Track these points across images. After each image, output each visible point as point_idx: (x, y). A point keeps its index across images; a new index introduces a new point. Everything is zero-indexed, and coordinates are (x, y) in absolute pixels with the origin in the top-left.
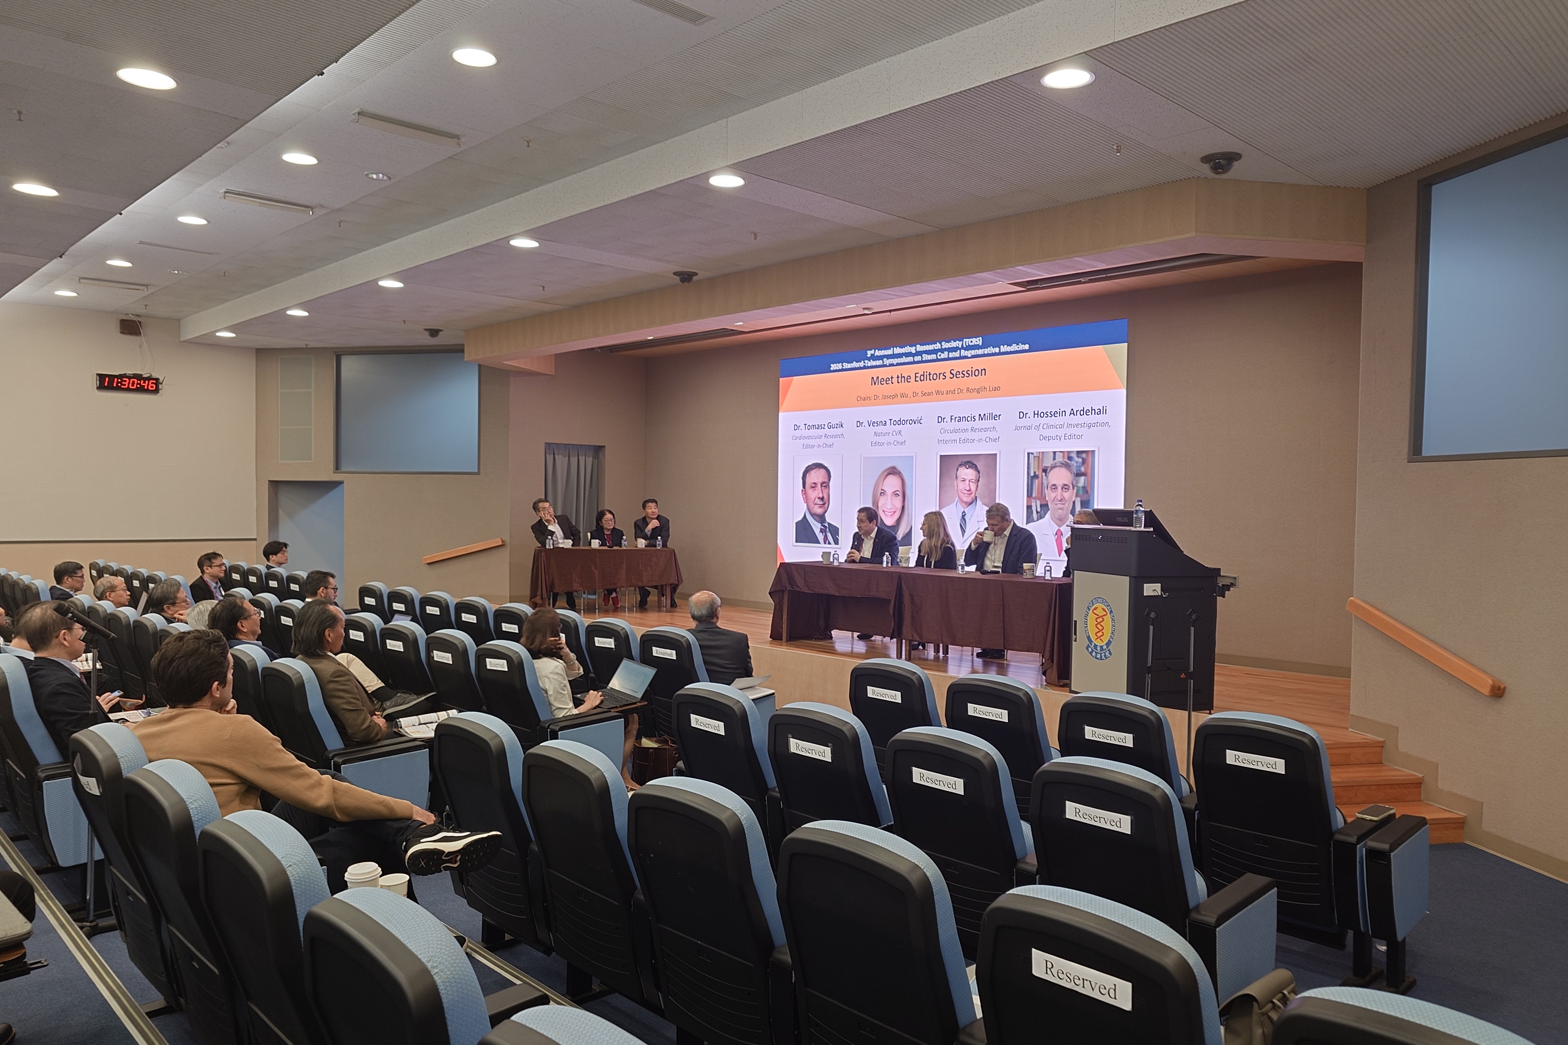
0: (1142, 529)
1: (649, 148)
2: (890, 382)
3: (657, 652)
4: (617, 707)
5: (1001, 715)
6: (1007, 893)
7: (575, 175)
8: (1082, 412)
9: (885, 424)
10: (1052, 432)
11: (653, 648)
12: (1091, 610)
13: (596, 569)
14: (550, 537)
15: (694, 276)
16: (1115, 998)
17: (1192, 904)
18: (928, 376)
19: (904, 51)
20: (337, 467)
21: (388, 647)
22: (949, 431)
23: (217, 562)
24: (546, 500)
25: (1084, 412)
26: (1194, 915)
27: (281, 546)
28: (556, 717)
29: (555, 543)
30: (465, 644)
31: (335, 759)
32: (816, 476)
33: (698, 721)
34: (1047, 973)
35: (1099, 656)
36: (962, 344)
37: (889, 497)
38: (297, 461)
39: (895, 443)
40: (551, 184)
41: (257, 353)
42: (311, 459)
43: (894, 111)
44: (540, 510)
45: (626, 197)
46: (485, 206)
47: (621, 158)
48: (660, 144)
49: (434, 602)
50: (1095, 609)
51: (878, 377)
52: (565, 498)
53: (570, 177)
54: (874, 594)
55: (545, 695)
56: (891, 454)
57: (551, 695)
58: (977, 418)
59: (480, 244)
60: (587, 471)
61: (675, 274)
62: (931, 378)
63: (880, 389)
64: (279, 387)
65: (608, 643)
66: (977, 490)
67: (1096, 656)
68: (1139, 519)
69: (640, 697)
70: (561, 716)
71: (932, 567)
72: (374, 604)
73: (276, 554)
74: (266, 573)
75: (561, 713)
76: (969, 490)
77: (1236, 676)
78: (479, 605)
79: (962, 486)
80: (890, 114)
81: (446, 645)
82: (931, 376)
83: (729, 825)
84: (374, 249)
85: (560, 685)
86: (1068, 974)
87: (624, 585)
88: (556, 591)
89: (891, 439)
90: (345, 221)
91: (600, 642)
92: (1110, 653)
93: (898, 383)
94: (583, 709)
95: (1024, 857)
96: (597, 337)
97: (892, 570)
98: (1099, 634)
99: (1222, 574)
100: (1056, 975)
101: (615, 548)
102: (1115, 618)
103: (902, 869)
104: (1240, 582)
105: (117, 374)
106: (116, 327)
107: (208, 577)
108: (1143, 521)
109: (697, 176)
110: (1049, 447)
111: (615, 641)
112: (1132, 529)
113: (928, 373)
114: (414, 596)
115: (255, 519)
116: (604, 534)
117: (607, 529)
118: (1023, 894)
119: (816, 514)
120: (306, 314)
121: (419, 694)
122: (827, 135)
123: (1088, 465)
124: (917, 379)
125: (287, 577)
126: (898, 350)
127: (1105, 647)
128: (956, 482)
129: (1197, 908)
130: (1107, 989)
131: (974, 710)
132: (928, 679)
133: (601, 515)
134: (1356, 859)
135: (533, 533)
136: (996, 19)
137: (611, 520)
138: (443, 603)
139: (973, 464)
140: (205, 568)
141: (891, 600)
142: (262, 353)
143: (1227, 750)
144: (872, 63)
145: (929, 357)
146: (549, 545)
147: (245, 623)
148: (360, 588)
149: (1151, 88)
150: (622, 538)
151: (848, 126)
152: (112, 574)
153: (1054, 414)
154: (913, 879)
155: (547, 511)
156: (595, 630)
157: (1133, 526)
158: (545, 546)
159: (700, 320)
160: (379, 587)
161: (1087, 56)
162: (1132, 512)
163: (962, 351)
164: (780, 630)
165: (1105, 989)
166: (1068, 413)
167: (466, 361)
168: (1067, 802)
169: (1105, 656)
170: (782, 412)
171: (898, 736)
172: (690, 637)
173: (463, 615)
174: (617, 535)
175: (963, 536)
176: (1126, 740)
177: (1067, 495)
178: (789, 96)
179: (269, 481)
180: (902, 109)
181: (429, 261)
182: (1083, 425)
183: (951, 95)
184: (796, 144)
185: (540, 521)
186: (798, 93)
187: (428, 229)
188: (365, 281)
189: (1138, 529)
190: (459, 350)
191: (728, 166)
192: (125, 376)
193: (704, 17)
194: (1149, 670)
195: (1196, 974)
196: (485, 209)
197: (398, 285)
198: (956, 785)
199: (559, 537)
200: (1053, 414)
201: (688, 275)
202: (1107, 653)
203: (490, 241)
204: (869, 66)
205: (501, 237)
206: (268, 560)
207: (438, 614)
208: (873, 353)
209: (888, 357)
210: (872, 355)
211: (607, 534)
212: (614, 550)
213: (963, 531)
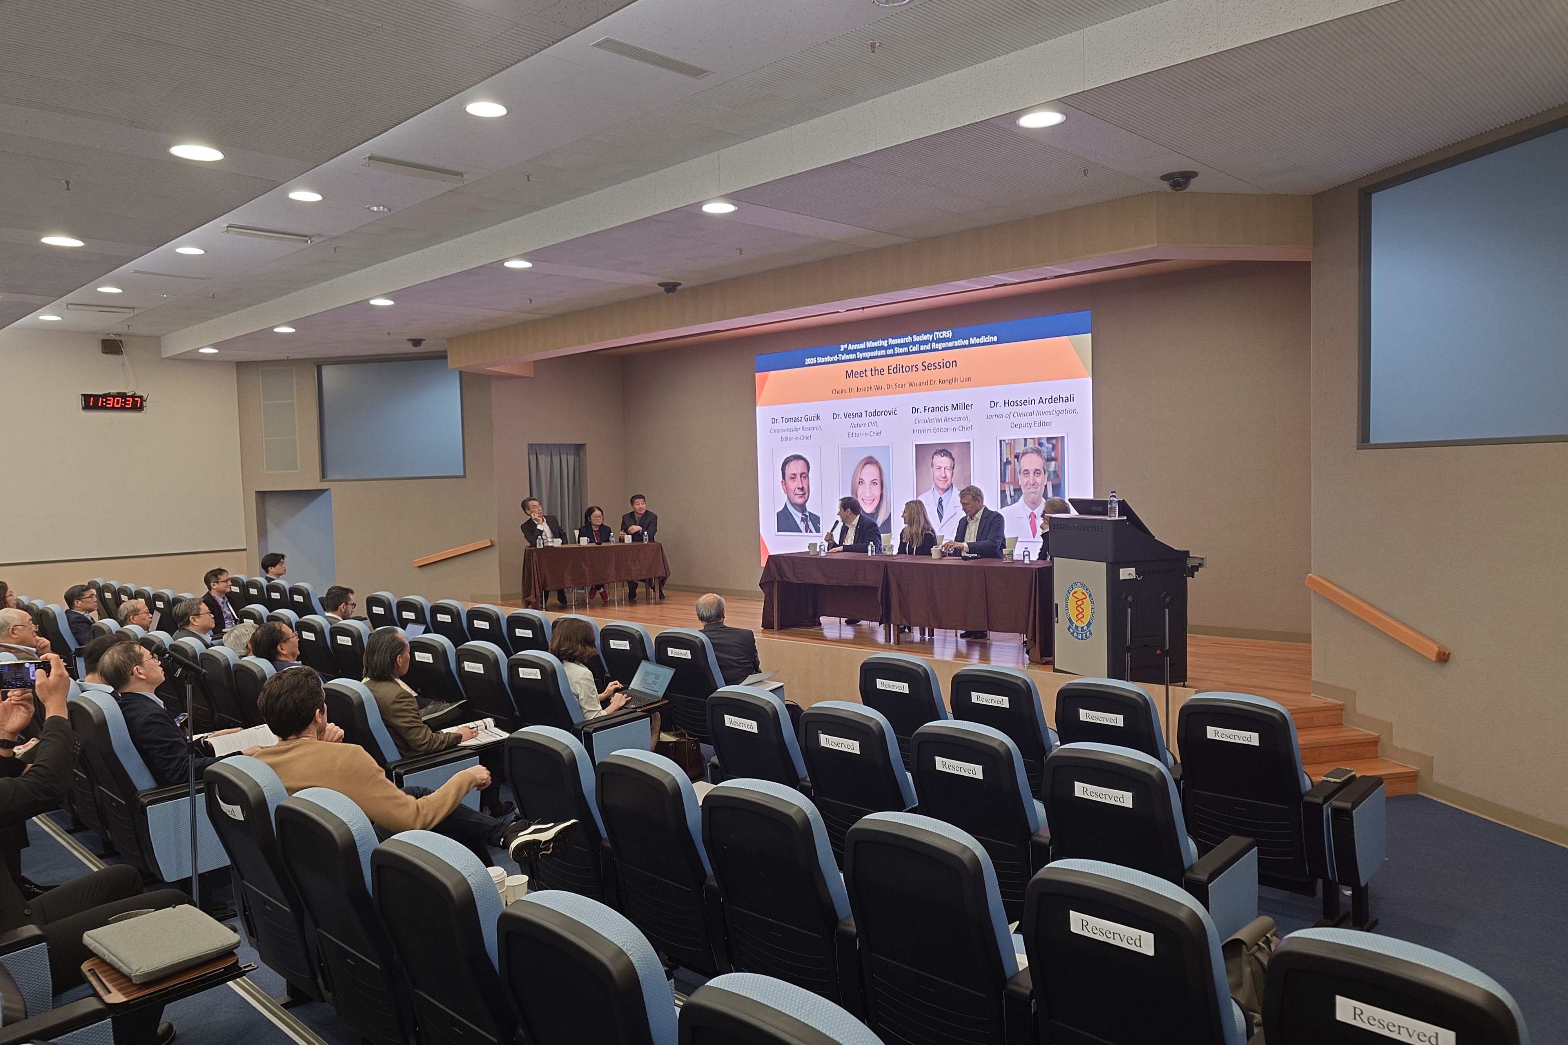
0: (1117, 518)
1: (642, 177)
2: (864, 377)
3: (672, 652)
4: (641, 707)
5: (1003, 702)
6: (1046, 866)
7: (569, 202)
8: (1050, 400)
9: (861, 416)
10: (1023, 420)
11: (668, 648)
12: (1071, 594)
13: (587, 567)
14: (539, 537)
15: (677, 286)
16: (1140, 947)
17: (1186, 865)
18: (901, 368)
19: (888, 93)
20: (323, 476)
21: (417, 659)
22: (923, 421)
23: (223, 577)
24: (532, 499)
25: (1052, 400)
26: (1189, 875)
27: (278, 558)
28: (587, 719)
29: (545, 541)
30: (496, 655)
31: (396, 770)
32: (795, 468)
33: (731, 721)
34: (1083, 930)
35: (1080, 636)
36: (933, 337)
37: (868, 486)
38: (283, 472)
39: (872, 434)
40: (545, 210)
41: (237, 366)
42: (297, 469)
43: (881, 149)
44: (529, 509)
45: (622, 223)
46: (479, 230)
47: (615, 186)
48: (653, 174)
49: (445, 610)
50: (1075, 592)
51: (852, 371)
52: (549, 496)
53: (563, 204)
54: (861, 582)
55: (576, 700)
56: (868, 444)
57: (582, 699)
58: (950, 408)
59: (475, 266)
60: (569, 469)
61: (659, 285)
62: (904, 370)
63: (854, 382)
64: (262, 399)
65: (624, 645)
66: (952, 476)
67: (1077, 637)
68: (1113, 509)
69: (661, 697)
70: (592, 718)
71: (914, 554)
72: (383, 613)
73: (274, 566)
74: (267, 586)
75: (592, 715)
76: (945, 477)
77: (1204, 646)
78: (491, 612)
79: (937, 473)
80: (877, 151)
81: (476, 656)
82: (904, 369)
83: (798, 819)
84: (365, 269)
85: (589, 690)
86: (1101, 930)
87: (614, 580)
88: (547, 589)
89: (867, 430)
90: (340, 247)
91: (614, 644)
92: (1091, 634)
93: (872, 375)
95: (1037, 831)
96: (582, 344)
97: (878, 558)
98: (1079, 616)
99: (1190, 555)
100: (1090, 931)
101: (602, 544)
102: (1094, 601)
103: (955, 851)
104: (1207, 562)
105: (101, 393)
106: (98, 347)
107: (215, 592)
108: (1117, 510)
109: (690, 205)
110: (1020, 434)
111: (630, 643)
112: (1108, 518)
113: (901, 366)
114: (423, 604)
115: (244, 530)
116: (592, 531)
117: (595, 526)
118: (1060, 867)
119: (796, 504)
120: (293, 330)
121: (451, 702)
122: (817, 168)
123: (1058, 451)
124: (890, 371)
125: (290, 589)
126: (870, 344)
127: (1085, 628)
128: (931, 469)
129: (1191, 868)
130: (1134, 939)
131: (977, 698)
132: (933, 671)
133: (590, 512)
134: (1323, 818)
135: (522, 533)
136: (974, 66)
137: (599, 517)
138: (454, 610)
139: (948, 452)
140: (212, 584)
141: (878, 588)
142: (242, 367)
143: (1208, 727)
144: (858, 103)
145: (901, 350)
146: (539, 544)
147: (284, 646)
148: (367, 598)
149: (1116, 124)
150: (610, 535)
151: (837, 161)
152: (131, 597)
153: (1024, 403)
154: (965, 858)
155: (537, 512)
156: (611, 633)
157: (1107, 515)
158: (536, 545)
159: (685, 328)
160: (387, 596)
161: (1060, 103)
162: (1106, 502)
163: (933, 343)
164: (772, 619)
165: (1132, 939)
166: (1037, 402)
167: (450, 369)
168: (1076, 782)
169: (1086, 636)
170: (760, 406)
171: (921, 729)
172: (703, 637)
173: (475, 621)
174: (605, 532)
175: (941, 521)
176: (1117, 720)
177: (1039, 480)
178: (779, 132)
179: (256, 492)
180: (888, 146)
181: (423, 281)
182: (1052, 412)
183: (934, 135)
184: (787, 177)
185: (529, 522)
186: (787, 129)
187: (420, 251)
188: (356, 301)
189: (1113, 518)
190: (441, 356)
191: (721, 196)
192: (109, 395)
193: (706, 72)
194: (1128, 649)
195: (1205, 924)
196: (478, 232)
197: (390, 303)
198: (975, 771)
199: (548, 536)
200: (1022, 402)
201: (672, 285)
202: (1088, 634)
203: (484, 263)
204: (855, 106)
205: (496, 260)
206: (267, 572)
207: (450, 621)
208: (846, 347)
209: (861, 351)
210: (845, 349)
211: (595, 531)
212: (603, 547)
213: (941, 517)
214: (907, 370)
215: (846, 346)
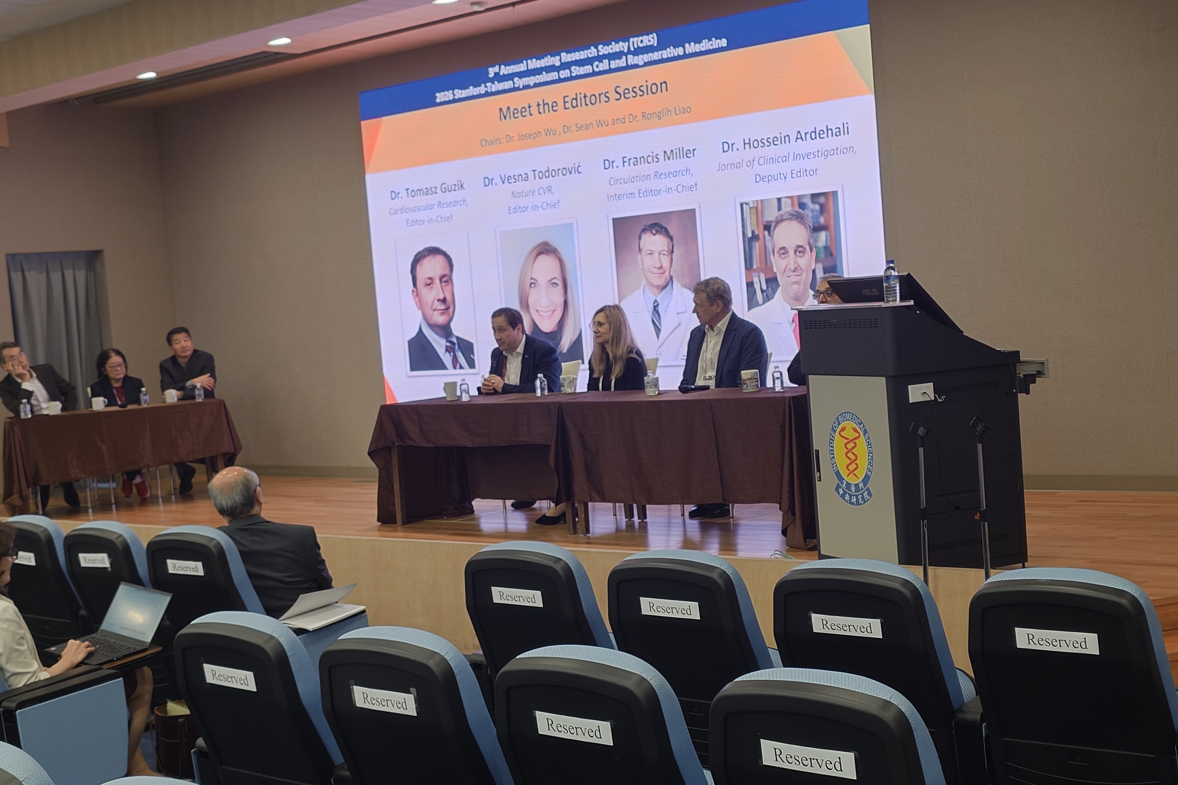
2: (527, 113)
8: (813, 135)
9: (526, 179)
10: (773, 169)
12: (838, 432)
14: (25, 401)
18: (583, 100)
22: (622, 181)
24: (17, 343)
25: (815, 135)
32: (431, 268)
36: (629, 47)
37: (544, 290)
44: (7, 360)
50: (843, 429)
51: (508, 108)
56: (540, 223)
63: (513, 126)
66: (671, 266)
71: (613, 389)
76: (661, 268)
79: (648, 262)
87: (158, 465)
88: (44, 483)
93: (540, 113)
94: (58, 668)
101: (130, 407)
110: (769, 193)
113: (583, 95)
116: (111, 387)
117: (114, 379)
119: (437, 326)
124: (567, 105)
128: (639, 256)
133: (103, 358)
137: (120, 365)
139: (662, 227)
146: (26, 413)
150: (140, 391)
153: (773, 142)
155: (19, 360)
158: (20, 415)
163: (629, 57)
164: (392, 507)
166: (793, 139)
170: (371, 172)
175: (658, 336)
177: (802, 262)
182: (816, 154)
185: (9, 378)
199: (41, 399)
200: (771, 141)
208: (497, 71)
209: (521, 75)
210: (495, 74)
211: (116, 388)
212: (129, 411)
213: (658, 330)
214: (593, 101)
215: (496, 69)
